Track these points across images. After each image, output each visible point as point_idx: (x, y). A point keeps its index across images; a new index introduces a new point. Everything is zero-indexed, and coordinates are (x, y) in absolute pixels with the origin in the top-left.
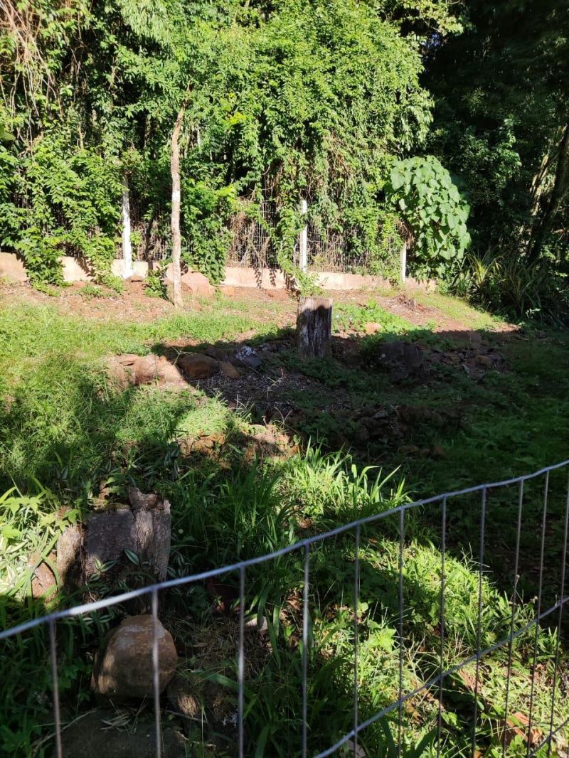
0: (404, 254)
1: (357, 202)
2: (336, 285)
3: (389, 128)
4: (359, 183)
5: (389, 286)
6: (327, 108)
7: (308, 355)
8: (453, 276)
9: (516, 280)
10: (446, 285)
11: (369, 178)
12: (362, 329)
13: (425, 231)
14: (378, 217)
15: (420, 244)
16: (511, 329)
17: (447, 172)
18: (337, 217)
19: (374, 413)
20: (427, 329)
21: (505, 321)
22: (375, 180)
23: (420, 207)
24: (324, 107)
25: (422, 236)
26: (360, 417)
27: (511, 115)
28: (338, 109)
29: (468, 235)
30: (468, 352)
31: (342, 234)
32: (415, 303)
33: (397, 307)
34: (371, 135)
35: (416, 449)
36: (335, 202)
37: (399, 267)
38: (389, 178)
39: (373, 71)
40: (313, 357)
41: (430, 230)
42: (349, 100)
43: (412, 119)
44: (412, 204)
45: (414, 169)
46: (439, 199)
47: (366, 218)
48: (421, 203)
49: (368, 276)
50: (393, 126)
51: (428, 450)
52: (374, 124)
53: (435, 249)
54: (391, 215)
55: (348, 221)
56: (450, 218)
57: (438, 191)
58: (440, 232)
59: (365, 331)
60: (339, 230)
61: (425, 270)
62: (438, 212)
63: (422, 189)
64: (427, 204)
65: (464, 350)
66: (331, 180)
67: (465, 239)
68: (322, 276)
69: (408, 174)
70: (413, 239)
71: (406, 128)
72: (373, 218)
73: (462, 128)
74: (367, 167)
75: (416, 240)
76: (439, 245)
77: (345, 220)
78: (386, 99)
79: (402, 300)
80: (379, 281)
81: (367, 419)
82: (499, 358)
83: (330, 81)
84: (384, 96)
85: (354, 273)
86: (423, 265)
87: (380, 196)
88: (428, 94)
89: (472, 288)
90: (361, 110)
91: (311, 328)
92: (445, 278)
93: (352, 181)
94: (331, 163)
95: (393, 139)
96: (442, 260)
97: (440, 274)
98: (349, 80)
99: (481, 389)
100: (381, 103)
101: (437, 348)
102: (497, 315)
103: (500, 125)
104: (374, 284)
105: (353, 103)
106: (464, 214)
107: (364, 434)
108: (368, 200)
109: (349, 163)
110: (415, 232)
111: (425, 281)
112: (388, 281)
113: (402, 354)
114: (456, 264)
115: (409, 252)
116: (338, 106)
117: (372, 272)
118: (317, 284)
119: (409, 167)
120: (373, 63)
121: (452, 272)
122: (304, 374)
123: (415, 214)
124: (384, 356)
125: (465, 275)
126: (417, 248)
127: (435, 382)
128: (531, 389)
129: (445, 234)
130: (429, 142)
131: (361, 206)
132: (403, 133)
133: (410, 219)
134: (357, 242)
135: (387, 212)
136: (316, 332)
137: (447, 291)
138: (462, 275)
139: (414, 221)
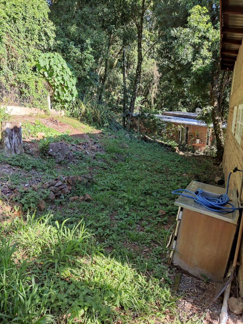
0: (49, 98)
1: (23, 71)
2: (17, 112)
3: (36, 37)
4: (23, 62)
5: (43, 113)
6: (3, 22)
7: (11, 153)
8: (71, 108)
9: (98, 111)
10: (69, 113)
11: (28, 60)
12: (36, 136)
13: (58, 88)
14: (35, 80)
15: (56, 94)
16: (99, 132)
17: (65, 61)
18: (14, 78)
19: (55, 184)
20: (66, 134)
21: (95, 128)
22: (31, 61)
23: (55, 76)
24: (2, 21)
25: (57, 90)
26: (49, 187)
27: (89, 39)
28: (9, 23)
29: (76, 91)
30: (86, 144)
31: (17, 87)
32: (58, 122)
33: (51, 124)
34: (28, 39)
35: (77, 197)
36: (11, 70)
37: (47, 104)
38: (38, 61)
39: (26, 7)
40: (14, 154)
41: (60, 87)
42: (15, 20)
43: (46, 34)
44: (51, 75)
45: (49, 58)
46: (63, 74)
47: (29, 79)
48: (55, 74)
49: (33, 108)
50: (38, 36)
51: (83, 197)
52: (29, 34)
53: (63, 96)
54: (41, 79)
55: (20, 80)
56: (68, 82)
57: (61, 70)
58: (64, 88)
59: (37, 137)
60: (15, 85)
61: (59, 106)
62: (63, 79)
63: (55, 67)
64: (57, 75)
65: (85, 144)
66: (8, 59)
67: (75, 93)
68: (9, 108)
69: (47, 60)
70: (52, 91)
71: (44, 38)
72: (32, 80)
73: (69, 42)
74: (27, 55)
75: (54, 91)
76: (65, 95)
77: (18, 80)
78: (33, 22)
79: (52, 120)
80: (38, 110)
81: (52, 187)
82: (99, 146)
83: (4, 8)
84: (33, 21)
85: (25, 107)
86: (58, 103)
87: (34, 69)
88: (52, 23)
89: (80, 114)
90: (22, 26)
91: (11, 138)
92: (68, 110)
93: (19, 61)
94: (8, 50)
95: (38, 42)
96: (66, 101)
97: (66, 108)
98: (14, 9)
99: (95, 161)
100: (31, 24)
101: (73, 143)
102: (92, 126)
103: (84, 42)
104: (36, 112)
105: (17, 21)
106: (74, 81)
107: (52, 196)
108: (29, 70)
109: (18, 52)
110: (53, 88)
111: (60, 111)
112: (43, 111)
113: (60, 148)
114: (72, 103)
115: (51, 97)
116: (9, 22)
117: (34, 106)
118: (7, 112)
119: (47, 57)
120: (25, 3)
121: (71, 107)
122: (10, 164)
123: (52, 79)
124: (51, 150)
125: (77, 108)
126: (55, 95)
127: (76, 160)
128: (114, 159)
129: (67, 90)
130: (54, 46)
131: (26, 73)
132: (42, 40)
133: (50, 82)
134: (26, 91)
135: (39, 77)
136: (13, 140)
137: (69, 115)
138: (75, 108)
139: (52, 83)
